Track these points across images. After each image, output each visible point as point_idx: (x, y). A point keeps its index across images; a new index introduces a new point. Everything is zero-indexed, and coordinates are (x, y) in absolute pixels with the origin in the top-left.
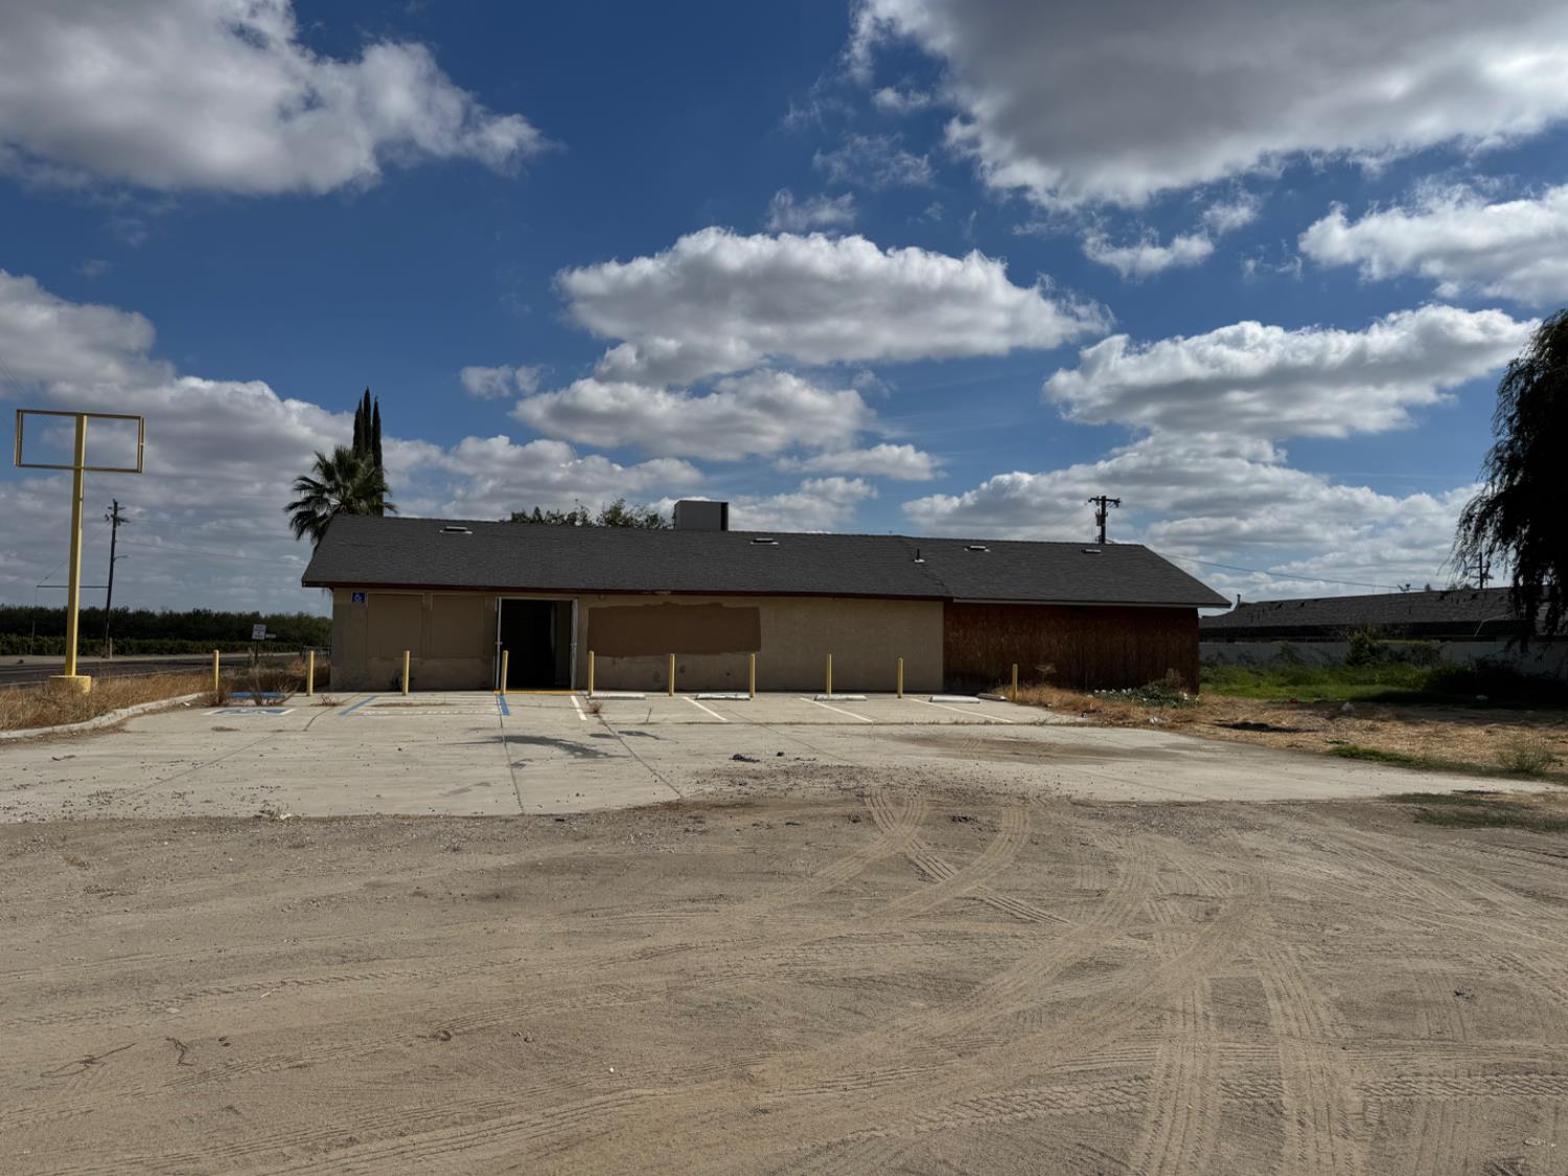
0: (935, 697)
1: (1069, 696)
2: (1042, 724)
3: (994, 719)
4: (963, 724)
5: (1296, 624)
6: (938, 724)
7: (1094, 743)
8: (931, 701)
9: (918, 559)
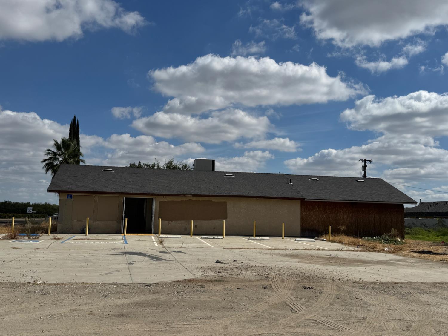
0: (297, 239)
1: (352, 239)
2: (341, 250)
3: (321, 248)
4: (309, 250)
5: (444, 211)
6: (298, 249)
7: (362, 258)
8: (296, 240)
9: (290, 183)
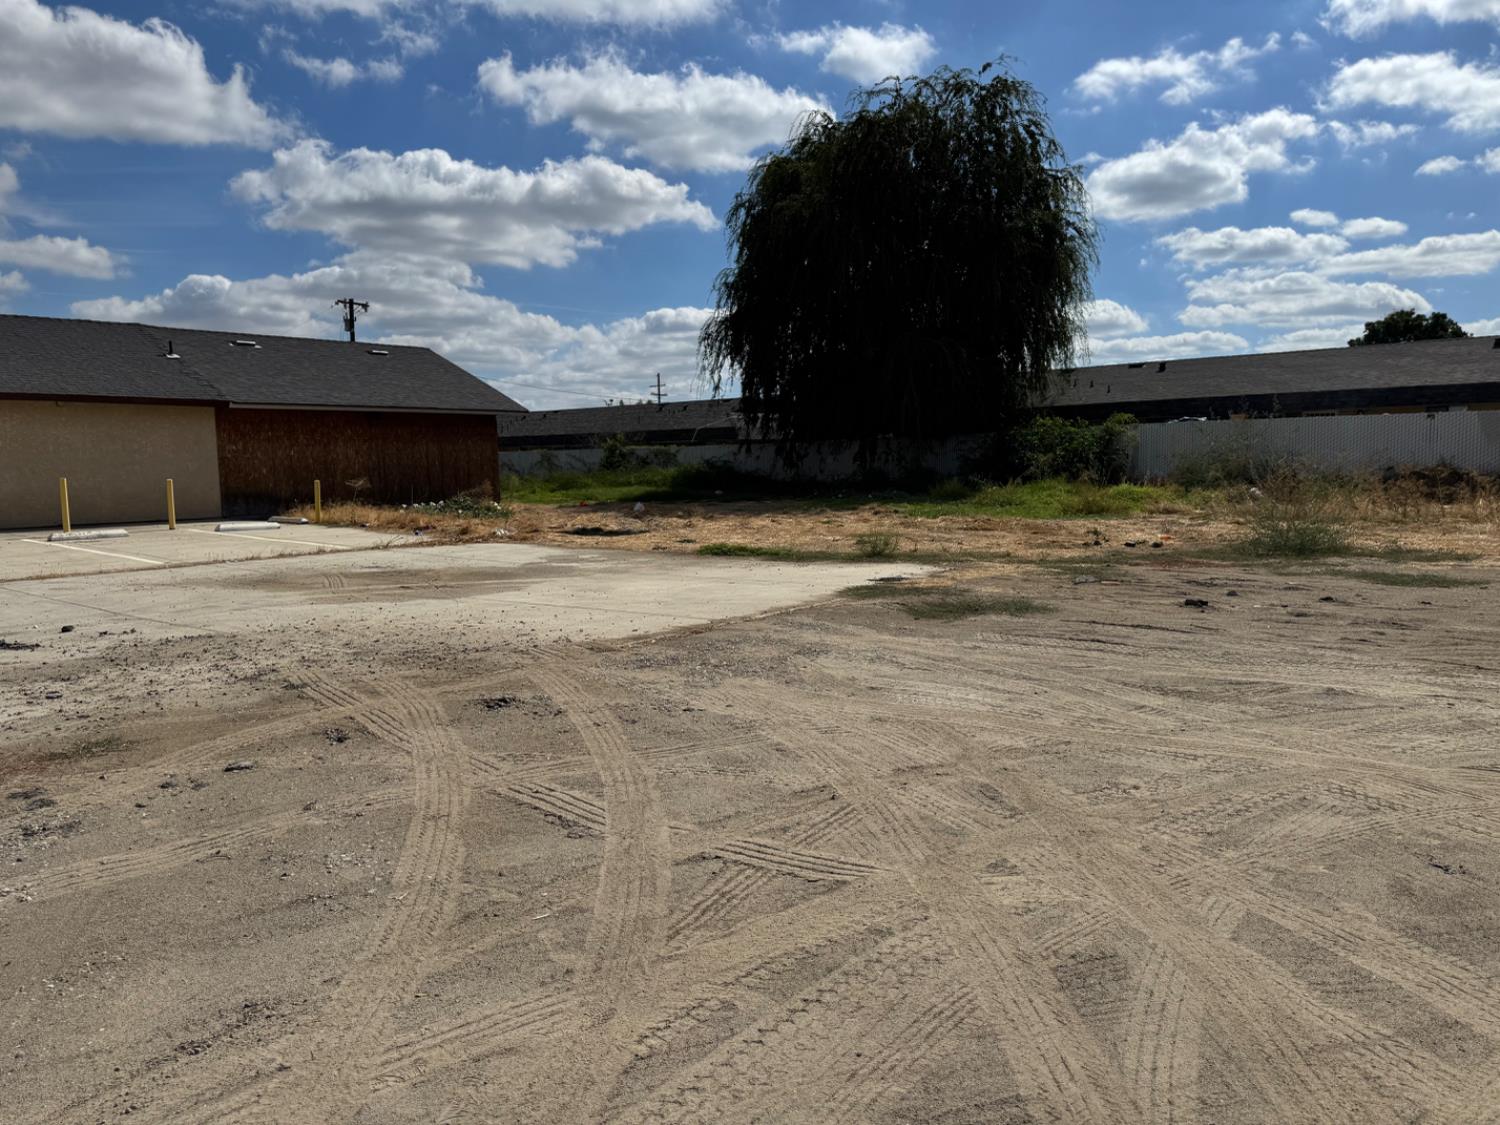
0: (224, 525)
1: (388, 514)
2: (386, 547)
3: (329, 547)
4: (290, 555)
6: (259, 558)
7: (474, 564)
8: (218, 530)
9: (171, 353)
